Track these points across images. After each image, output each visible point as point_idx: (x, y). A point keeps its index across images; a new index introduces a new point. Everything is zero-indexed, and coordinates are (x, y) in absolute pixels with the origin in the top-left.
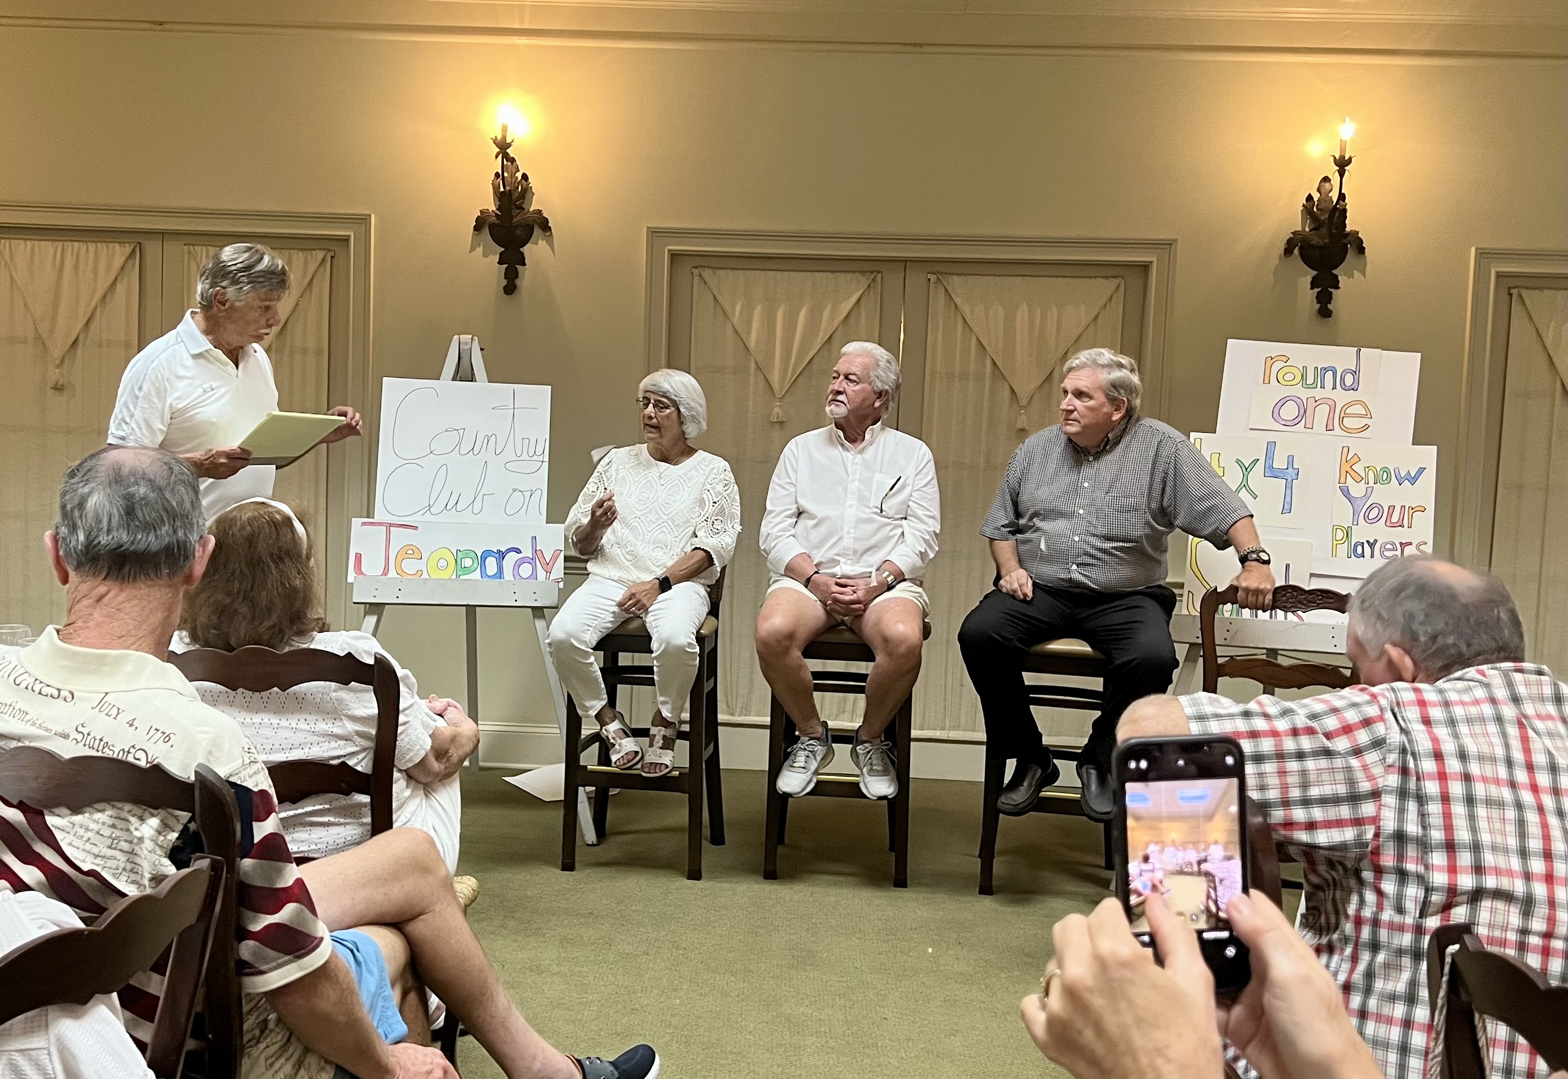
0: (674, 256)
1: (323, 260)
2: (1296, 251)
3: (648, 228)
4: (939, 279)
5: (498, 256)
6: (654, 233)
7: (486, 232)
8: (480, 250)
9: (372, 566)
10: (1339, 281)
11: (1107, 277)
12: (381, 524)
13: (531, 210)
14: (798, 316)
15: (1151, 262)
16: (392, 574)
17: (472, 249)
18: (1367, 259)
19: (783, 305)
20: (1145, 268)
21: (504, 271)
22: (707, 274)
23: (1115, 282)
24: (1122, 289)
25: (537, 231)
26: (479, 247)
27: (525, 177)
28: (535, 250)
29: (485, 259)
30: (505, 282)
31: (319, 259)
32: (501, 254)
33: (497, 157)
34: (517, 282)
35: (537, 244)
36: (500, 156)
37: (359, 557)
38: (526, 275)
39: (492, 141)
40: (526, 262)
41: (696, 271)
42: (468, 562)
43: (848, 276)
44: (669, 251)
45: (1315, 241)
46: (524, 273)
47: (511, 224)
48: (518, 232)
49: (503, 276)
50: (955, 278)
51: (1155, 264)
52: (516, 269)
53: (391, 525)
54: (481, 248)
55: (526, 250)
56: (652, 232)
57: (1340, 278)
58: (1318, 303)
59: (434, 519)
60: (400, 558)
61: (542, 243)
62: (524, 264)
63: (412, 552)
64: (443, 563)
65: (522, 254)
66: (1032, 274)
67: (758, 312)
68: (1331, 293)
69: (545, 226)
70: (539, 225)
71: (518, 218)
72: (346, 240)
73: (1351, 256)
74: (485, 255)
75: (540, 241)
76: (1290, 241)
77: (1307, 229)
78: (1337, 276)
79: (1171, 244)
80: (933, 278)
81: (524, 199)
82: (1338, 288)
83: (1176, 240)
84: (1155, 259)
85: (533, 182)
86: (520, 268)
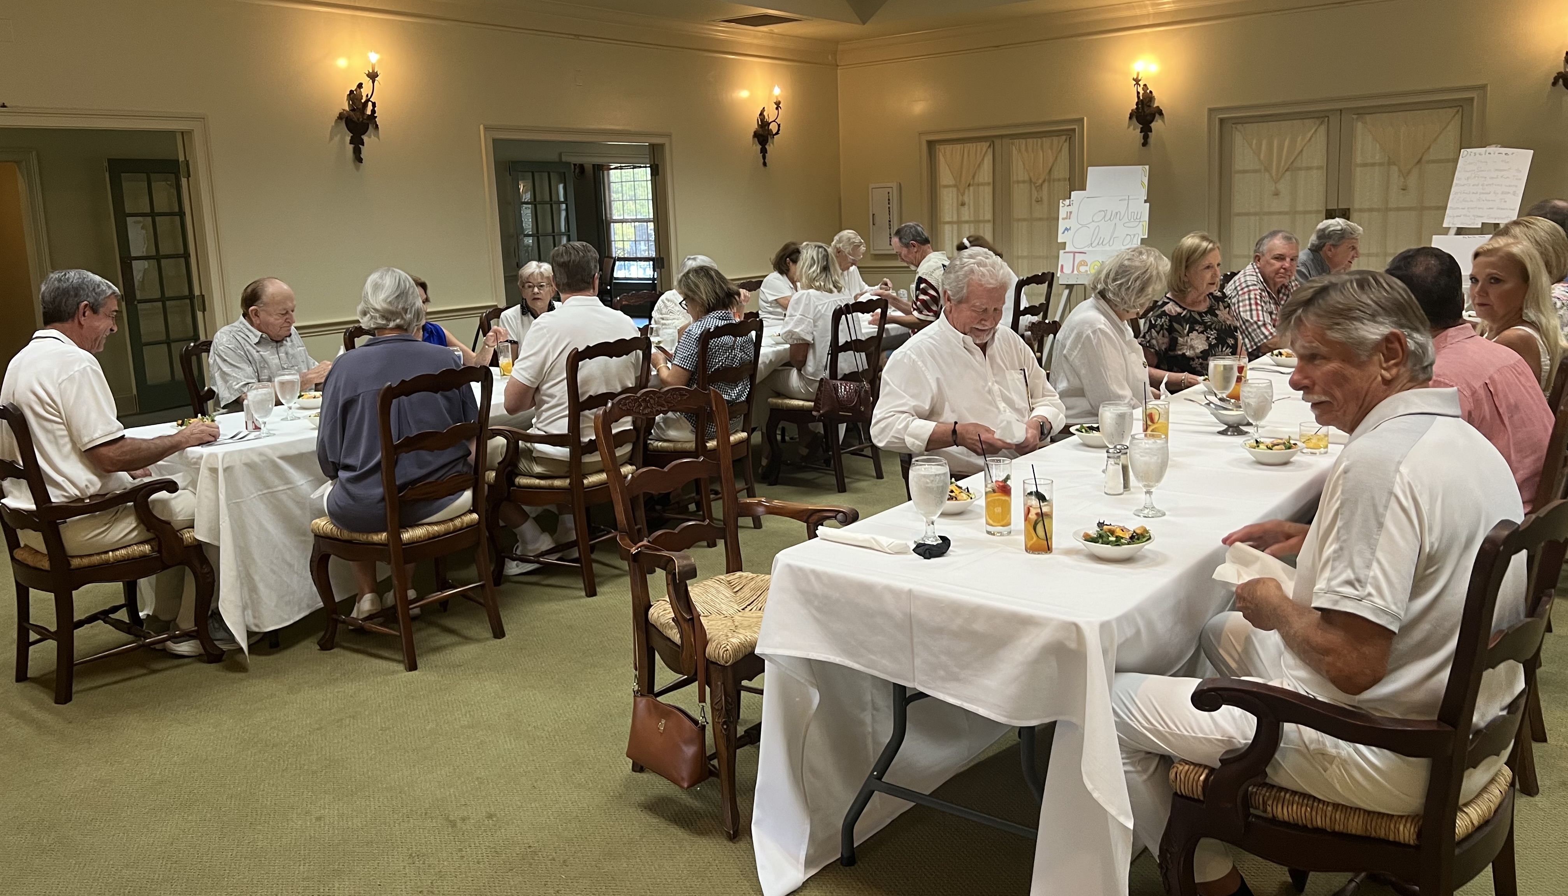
0: (1220, 120)
1: (1066, 140)
2: (1560, 82)
3: (1208, 109)
4: (1359, 117)
5: (1140, 129)
6: (1211, 110)
7: (1134, 119)
8: (1132, 127)
9: (1067, 270)
11: (1452, 107)
12: (1071, 253)
13: (1154, 107)
14: (1285, 142)
16: (1075, 272)
17: (1129, 127)
19: (1277, 138)
20: (1471, 100)
21: (1142, 136)
22: (1238, 127)
23: (1456, 109)
24: (1460, 112)
25: (1157, 115)
27: (1151, 92)
28: (1156, 125)
29: (1134, 131)
30: (1143, 141)
31: (1064, 140)
33: (1135, 85)
34: (1149, 140)
35: (1157, 122)
36: (1137, 85)
37: (1062, 266)
38: (1152, 136)
39: (1132, 79)
41: (1233, 126)
43: (1310, 120)
44: (1218, 118)
47: (1145, 114)
48: (1148, 117)
49: (1142, 139)
51: (1476, 98)
53: (1075, 253)
55: (1153, 125)
59: (1094, 249)
60: (1079, 266)
61: (1160, 121)
62: (1151, 131)
63: (1084, 263)
65: (1150, 127)
67: (1264, 143)
69: (1160, 113)
70: (1158, 113)
71: (1148, 111)
72: (1074, 130)
74: (1134, 129)
75: (1158, 120)
76: (1555, 77)
79: (1485, 87)
80: (1355, 117)
81: (1151, 102)
83: (1488, 84)
84: (1476, 96)
85: (1154, 94)
86: (1149, 133)
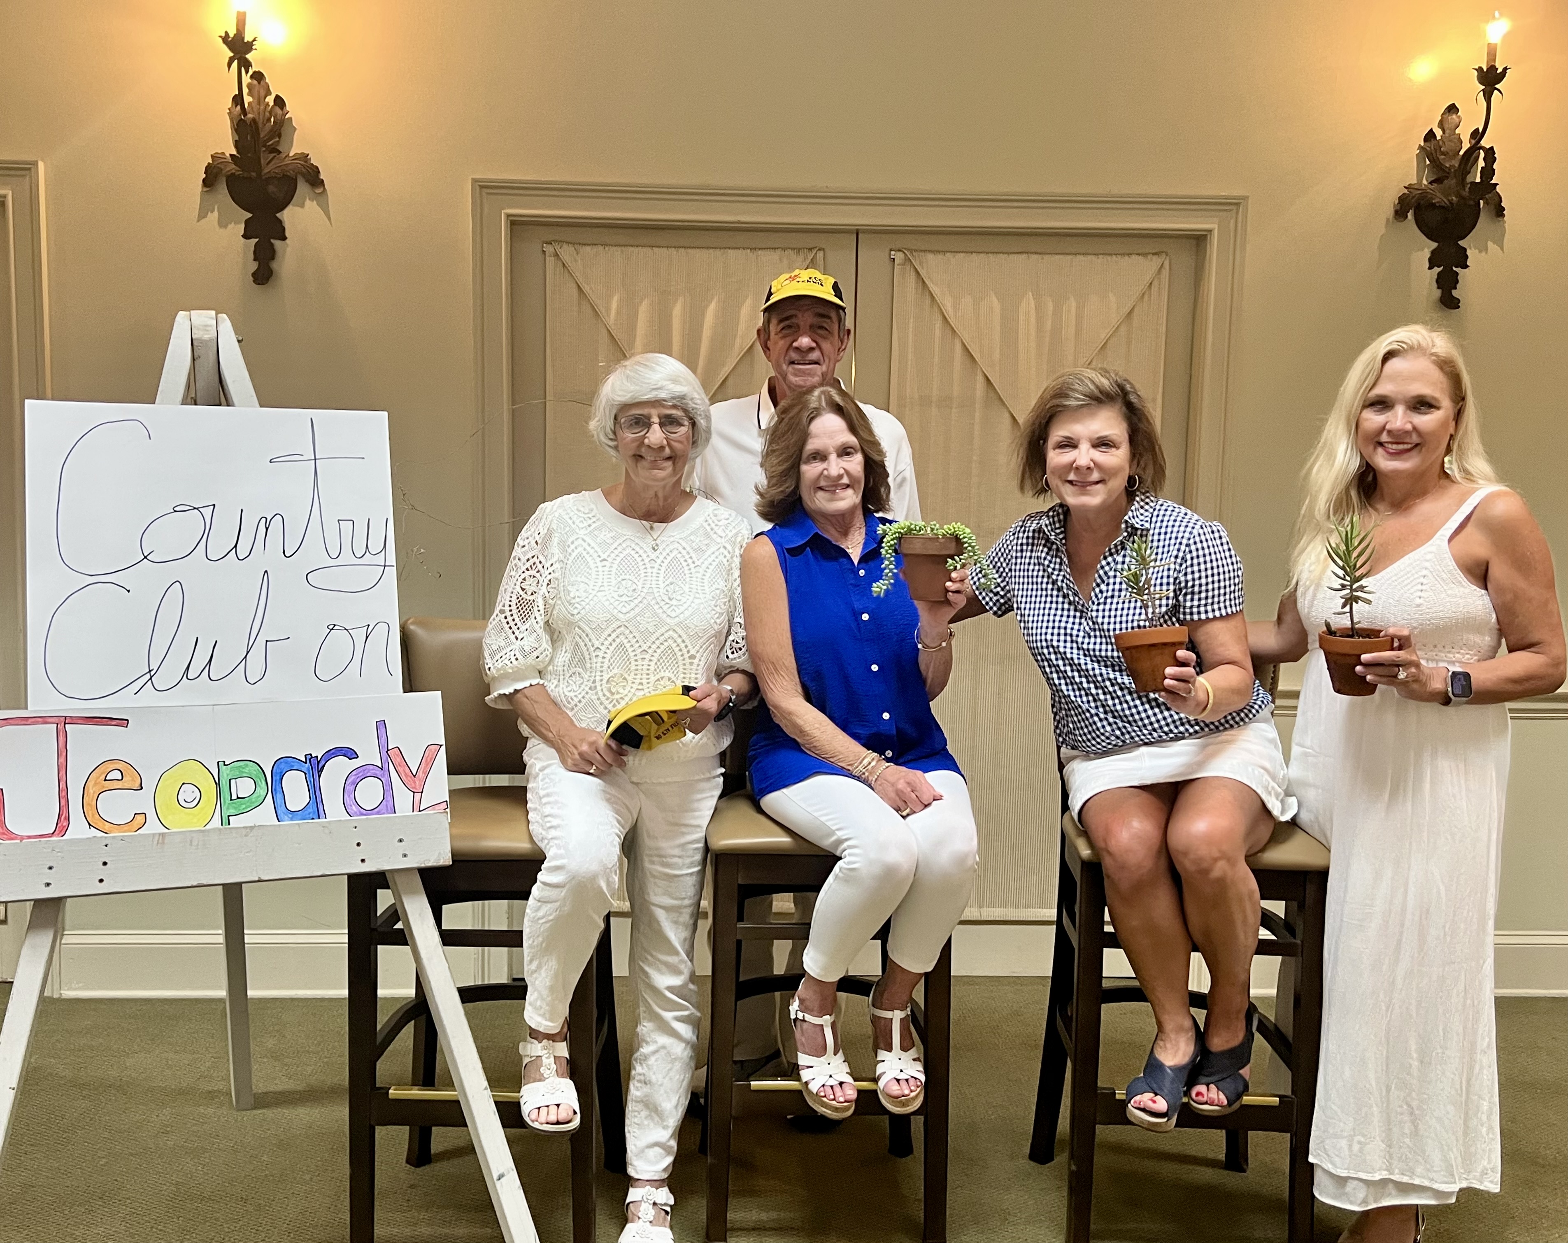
0: (515, 223)
2: (1410, 215)
3: (474, 181)
4: (907, 260)
5: (243, 226)
6: (483, 189)
7: (222, 188)
8: (214, 216)
10: (1467, 257)
11: (1145, 255)
12: (44, 720)
13: (291, 154)
14: (703, 315)
15: (1210, 231)
17: (202, 215)
18: (1506, 225)
19: (681, 300)
20: (1199, 240)
21: (252, 249)
22: (566, 252)
23: (1156, 262)
24: (1166, 272)
25: (302, 188)
26: (212, 211)
27: (280, 102)
28: (300, 217)
29: (222, 230)
30: (254, 266)
32: (247, 222)
33: (229, 65)
34: (274, 265)
35: (302, 206)
36: (235, 64)
38: (288, 253)
39: (220, 40)
40: (287, 234)
41: (549, 249)
42: (244, 787)
43: (776, 255)
44: (508, 216)
45: (1439, 198)
46: (285, 251)
47: (259, 174)
48: (271, 188)
49: (252, 256)
50: (930, 256)
51: (1216, 234)
52: (272, 245)
53: (67, 720)
54: (216, 213)
55: (287, 216)
56: (481, 187)
57: (1469, 253)
58: (1438, 288)
59: (162, 699)
60: (92, 790)
61: (311, 206)
62: (284, 238)
63: (119, 775)
64: (189, 793)
65: (280, 222)
66: (1039, 251)
67: (644, 309)
68: (1457, 274)
69: (314, 178)
70: (303, 175)
71: (272, 166)
73: (1484, 222)
74: (222, 224)
75: (308, 202)
76: (1402, 199)
77: (1425, 182)
78: (1465, 250)
79: (1238, 204)
80: (899, 257)
81: (280, 136)
82: (1466, 267)
83: (1245, 198)
84: (1216, 226)
85: (293, 110)
86: (277, 243)
